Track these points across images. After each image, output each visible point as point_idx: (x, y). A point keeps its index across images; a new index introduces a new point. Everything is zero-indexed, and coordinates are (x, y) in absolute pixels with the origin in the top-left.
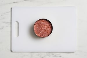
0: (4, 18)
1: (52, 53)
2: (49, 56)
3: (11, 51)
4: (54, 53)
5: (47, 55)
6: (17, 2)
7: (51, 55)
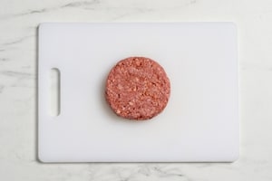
0: (4, 60)
1: (154, 165)
2: (147, 175)
3: (38, 160)
4: (160, 165)
5: (139, 171)
6: (43, 10)
7: (152, 171)
